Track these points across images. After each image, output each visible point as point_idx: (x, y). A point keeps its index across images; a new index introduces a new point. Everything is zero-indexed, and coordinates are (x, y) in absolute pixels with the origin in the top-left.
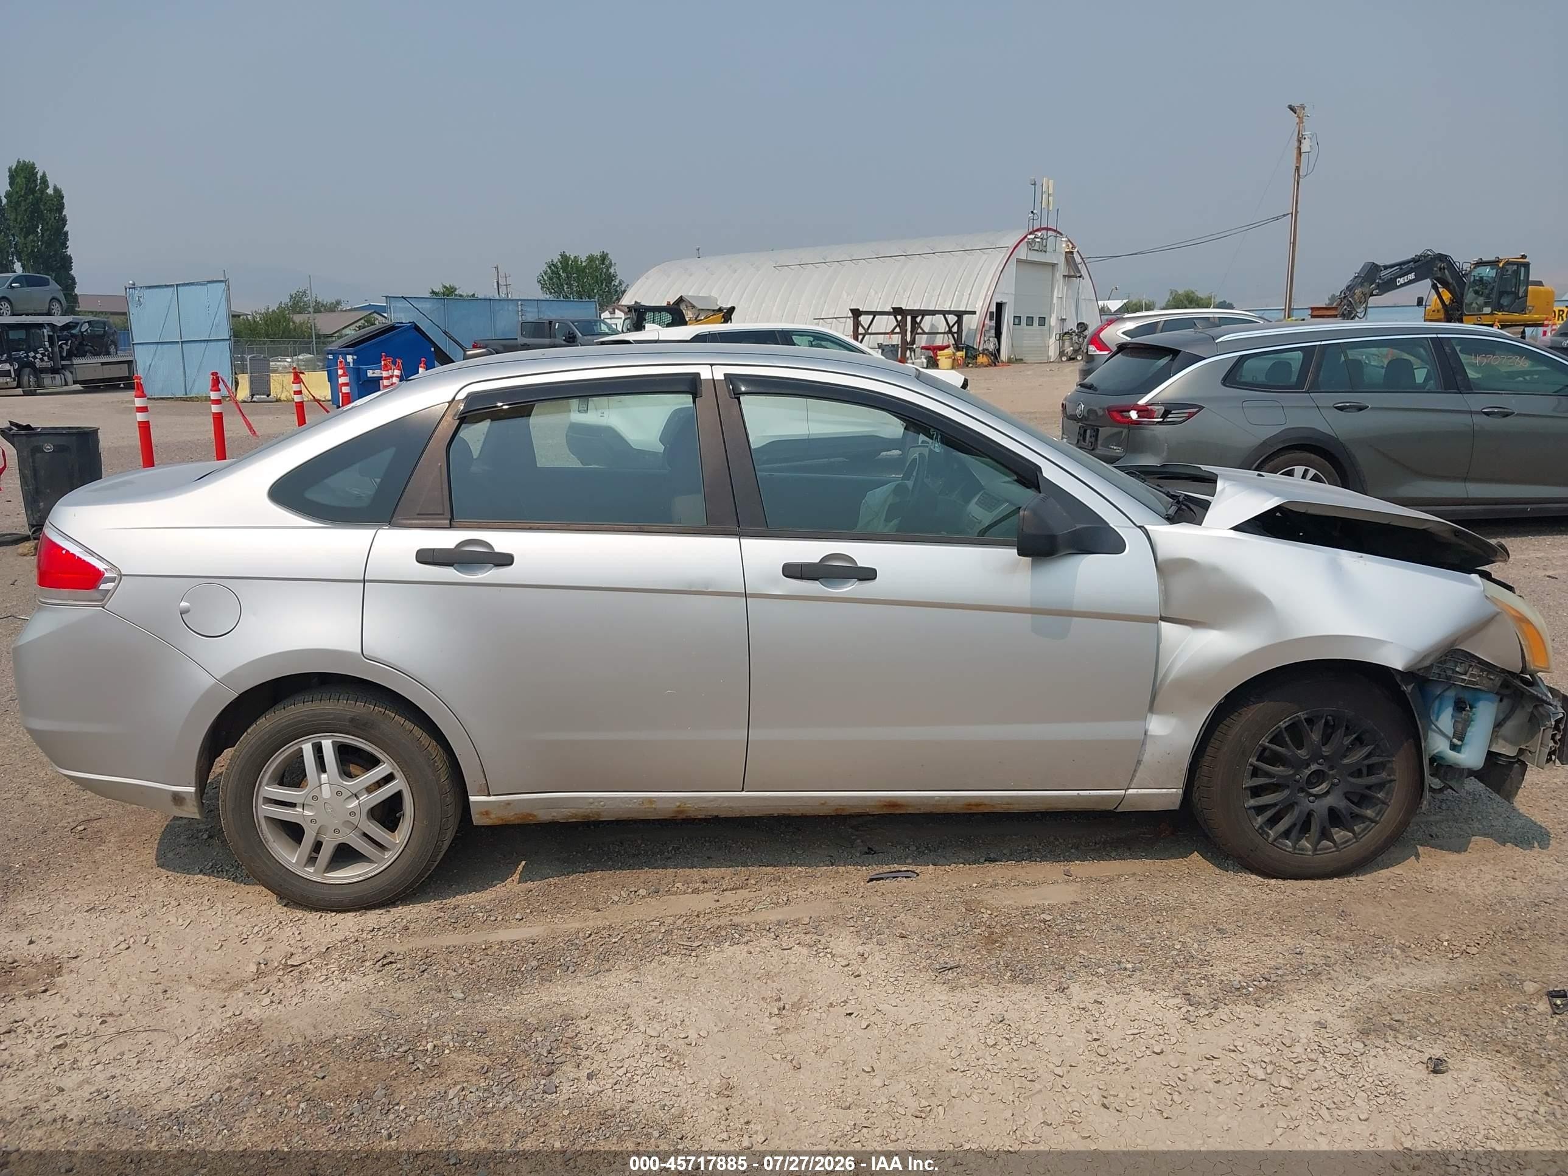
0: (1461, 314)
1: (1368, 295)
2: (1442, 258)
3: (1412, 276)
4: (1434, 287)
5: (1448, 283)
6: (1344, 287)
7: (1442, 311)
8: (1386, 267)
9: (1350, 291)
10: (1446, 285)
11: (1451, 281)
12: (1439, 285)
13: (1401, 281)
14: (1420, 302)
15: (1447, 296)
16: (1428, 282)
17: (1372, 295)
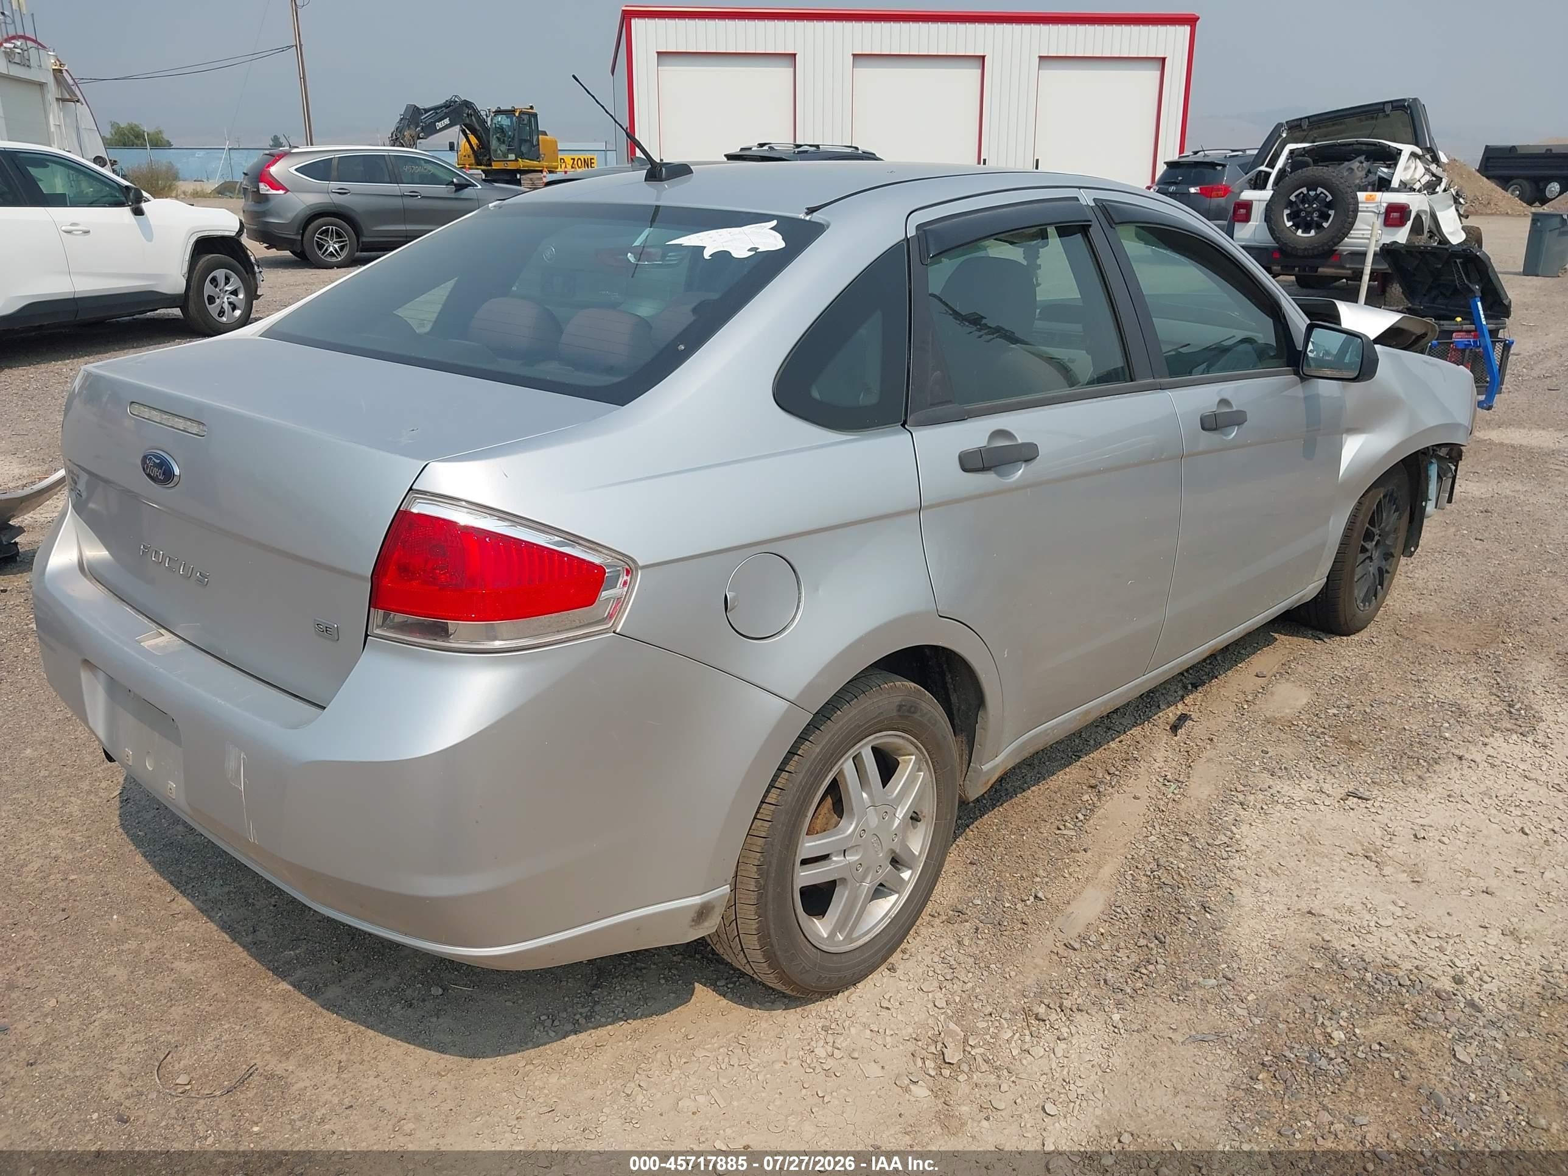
0: (489, 159)
1: (416, 138)
2: (467, 104)
3: (447, 121)
4: (464, 132)
5: (476, 129)
6: (393, 129)
7: (472, 157)
8: (426, 111)
9: (400, 132)
10: (474, 132)
11: (478, 128)
12: (468, 132)
13: (439, 125)
14: (452, 147)
15: (474, 141)
16: (457, 128)
17: (419, 138)
